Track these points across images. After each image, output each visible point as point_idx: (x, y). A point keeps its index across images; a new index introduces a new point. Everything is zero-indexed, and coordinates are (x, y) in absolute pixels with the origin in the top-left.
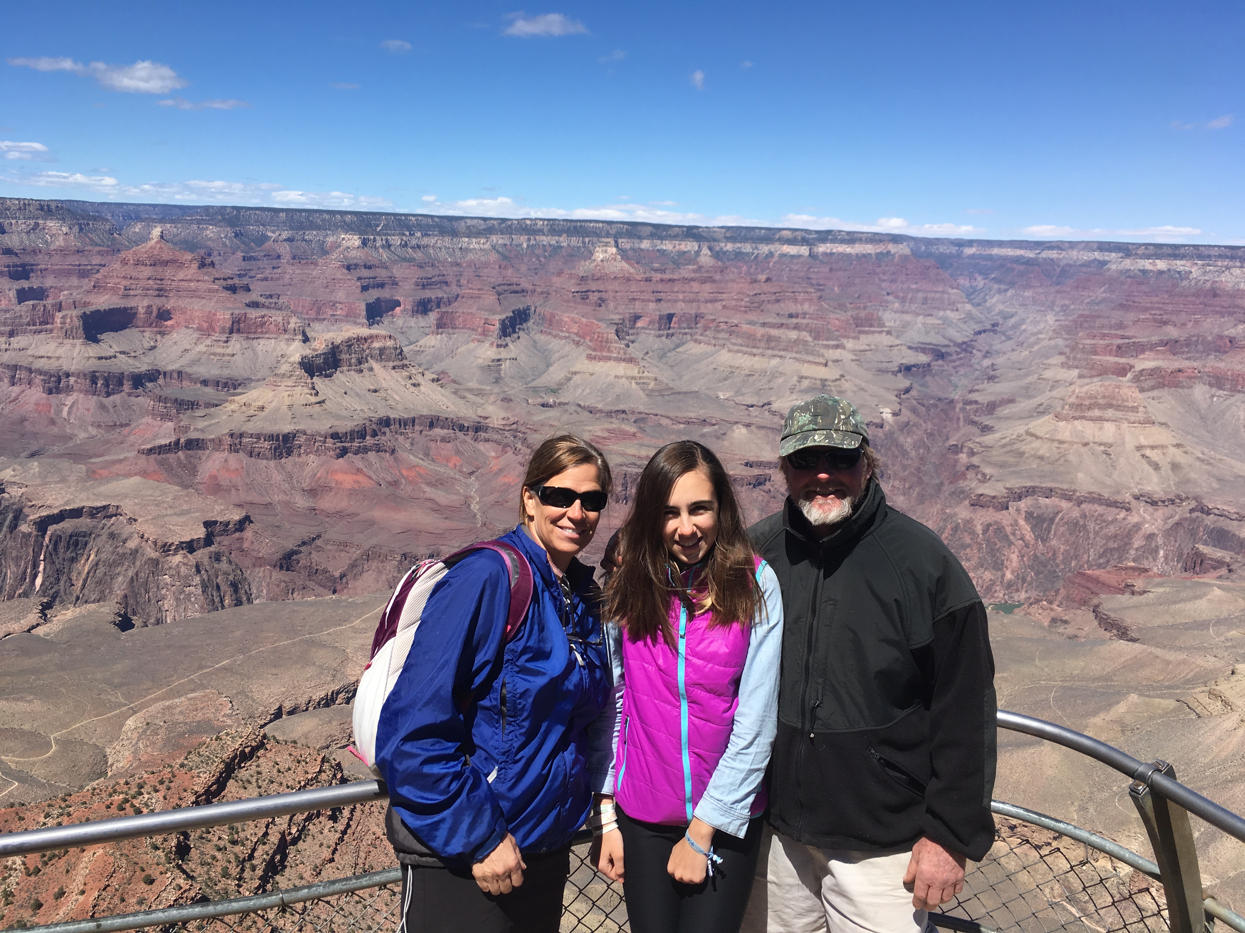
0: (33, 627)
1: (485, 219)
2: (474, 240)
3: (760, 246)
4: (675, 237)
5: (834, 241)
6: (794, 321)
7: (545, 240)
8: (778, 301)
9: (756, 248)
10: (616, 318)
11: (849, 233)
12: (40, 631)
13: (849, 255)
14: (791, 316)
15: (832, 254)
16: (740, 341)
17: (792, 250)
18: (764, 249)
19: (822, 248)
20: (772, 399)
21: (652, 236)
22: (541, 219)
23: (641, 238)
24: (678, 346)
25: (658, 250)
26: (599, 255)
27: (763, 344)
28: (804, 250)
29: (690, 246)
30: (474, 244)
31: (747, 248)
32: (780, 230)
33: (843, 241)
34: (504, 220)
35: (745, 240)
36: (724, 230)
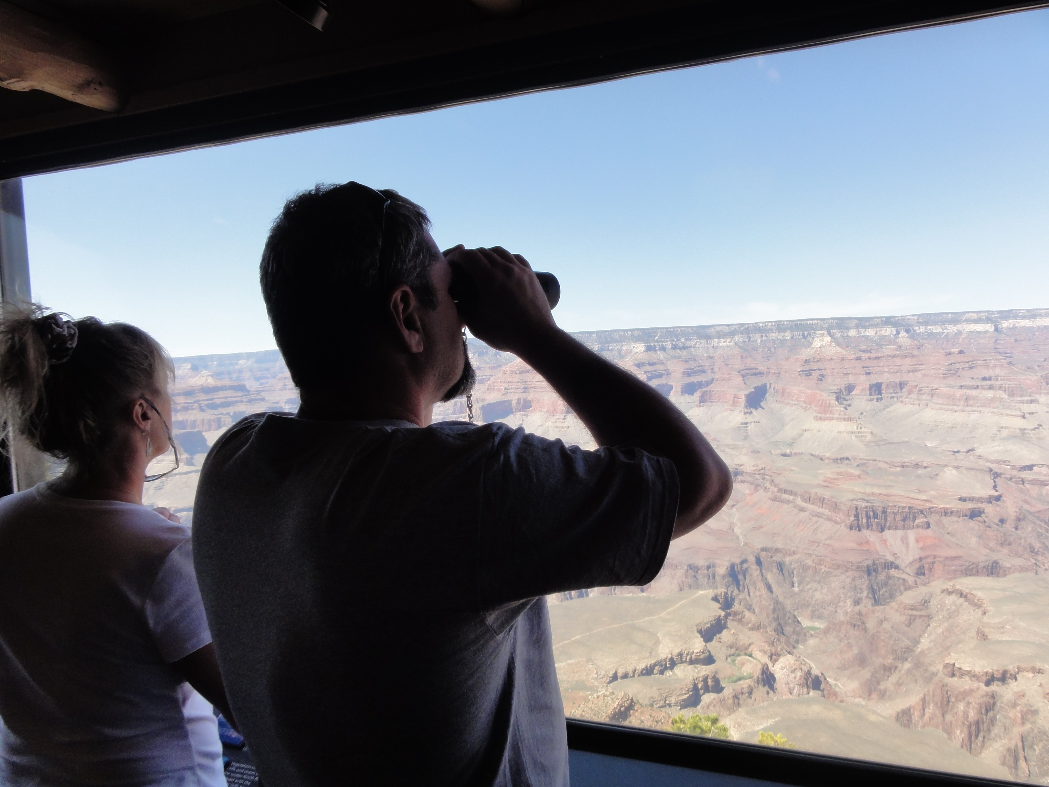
1: (728, 325)
2: (722, 340)
3: (949, 327)
4: (876, 325)
5: (1016, 317)
6: (989, 383)
7: (773, 336)
8: (971, 368)
9: (946, 329)
10: (835, 388)
11: (1028, 311)
13: (1031, 328)
14: (984, 379)
15: (1014, 328)
16: (940, 401)
17: (979, 328)
18: (952, 329)
19: (1005, 324)
20: (976, 445)
21: (857, 327)
22: (769, 322)
23: (848, 329)
24: (887, 407)
25: (863, 336)
26: (817, 343)
27: (962, 403)
28: (989, 327)
29: (888, 331)
30: (723, 343)
31: (937, 329)
32: (964, 313)
33: (1024, 317)
34: (742, 325)
35: (935, 323)
36: (916, 317)
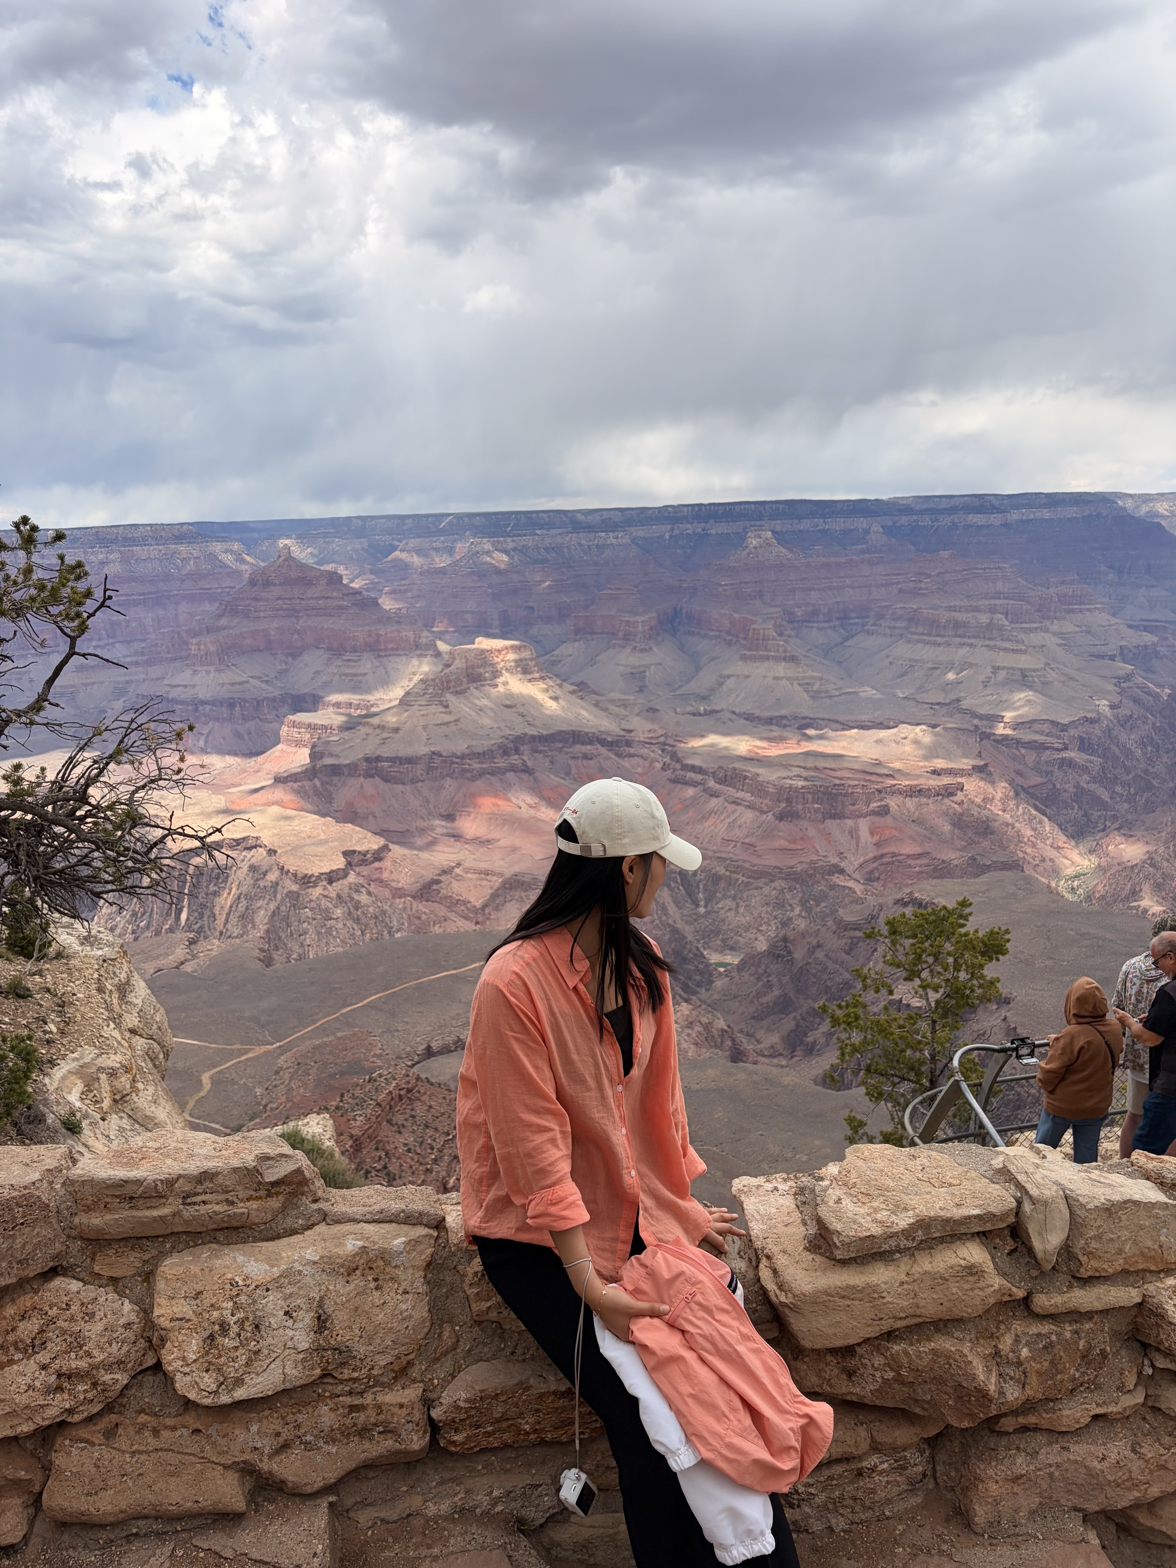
0: (182, 963)
1: (621, 510)
2: (611, 534)
3: (941, 517)
4: (839, 514)
5: (1030, 506)
6: (985, 602)
7: (689, 528)
8: (966, 580)
11: (1049, 495)
12: (188, 968)
13: (1050, 521)
15: (1028, 522)
16: (920, 629)
17: (979, 520)
18: (945, 521)
20: (962, 695)
21: (813, 515)
22: (684, 506)
23: (799, 519)
24: (847, 639)
25: (820, 530)
26: (752, 541)
27: (948, 632)
28: (994, 519)
29: (857, 523)
30: (612, 539)
31: (926, 520)
34: (643, 510)
35: (923, 511)
